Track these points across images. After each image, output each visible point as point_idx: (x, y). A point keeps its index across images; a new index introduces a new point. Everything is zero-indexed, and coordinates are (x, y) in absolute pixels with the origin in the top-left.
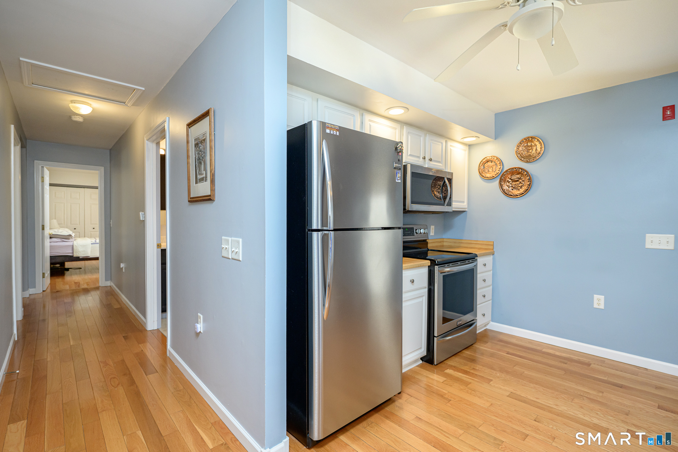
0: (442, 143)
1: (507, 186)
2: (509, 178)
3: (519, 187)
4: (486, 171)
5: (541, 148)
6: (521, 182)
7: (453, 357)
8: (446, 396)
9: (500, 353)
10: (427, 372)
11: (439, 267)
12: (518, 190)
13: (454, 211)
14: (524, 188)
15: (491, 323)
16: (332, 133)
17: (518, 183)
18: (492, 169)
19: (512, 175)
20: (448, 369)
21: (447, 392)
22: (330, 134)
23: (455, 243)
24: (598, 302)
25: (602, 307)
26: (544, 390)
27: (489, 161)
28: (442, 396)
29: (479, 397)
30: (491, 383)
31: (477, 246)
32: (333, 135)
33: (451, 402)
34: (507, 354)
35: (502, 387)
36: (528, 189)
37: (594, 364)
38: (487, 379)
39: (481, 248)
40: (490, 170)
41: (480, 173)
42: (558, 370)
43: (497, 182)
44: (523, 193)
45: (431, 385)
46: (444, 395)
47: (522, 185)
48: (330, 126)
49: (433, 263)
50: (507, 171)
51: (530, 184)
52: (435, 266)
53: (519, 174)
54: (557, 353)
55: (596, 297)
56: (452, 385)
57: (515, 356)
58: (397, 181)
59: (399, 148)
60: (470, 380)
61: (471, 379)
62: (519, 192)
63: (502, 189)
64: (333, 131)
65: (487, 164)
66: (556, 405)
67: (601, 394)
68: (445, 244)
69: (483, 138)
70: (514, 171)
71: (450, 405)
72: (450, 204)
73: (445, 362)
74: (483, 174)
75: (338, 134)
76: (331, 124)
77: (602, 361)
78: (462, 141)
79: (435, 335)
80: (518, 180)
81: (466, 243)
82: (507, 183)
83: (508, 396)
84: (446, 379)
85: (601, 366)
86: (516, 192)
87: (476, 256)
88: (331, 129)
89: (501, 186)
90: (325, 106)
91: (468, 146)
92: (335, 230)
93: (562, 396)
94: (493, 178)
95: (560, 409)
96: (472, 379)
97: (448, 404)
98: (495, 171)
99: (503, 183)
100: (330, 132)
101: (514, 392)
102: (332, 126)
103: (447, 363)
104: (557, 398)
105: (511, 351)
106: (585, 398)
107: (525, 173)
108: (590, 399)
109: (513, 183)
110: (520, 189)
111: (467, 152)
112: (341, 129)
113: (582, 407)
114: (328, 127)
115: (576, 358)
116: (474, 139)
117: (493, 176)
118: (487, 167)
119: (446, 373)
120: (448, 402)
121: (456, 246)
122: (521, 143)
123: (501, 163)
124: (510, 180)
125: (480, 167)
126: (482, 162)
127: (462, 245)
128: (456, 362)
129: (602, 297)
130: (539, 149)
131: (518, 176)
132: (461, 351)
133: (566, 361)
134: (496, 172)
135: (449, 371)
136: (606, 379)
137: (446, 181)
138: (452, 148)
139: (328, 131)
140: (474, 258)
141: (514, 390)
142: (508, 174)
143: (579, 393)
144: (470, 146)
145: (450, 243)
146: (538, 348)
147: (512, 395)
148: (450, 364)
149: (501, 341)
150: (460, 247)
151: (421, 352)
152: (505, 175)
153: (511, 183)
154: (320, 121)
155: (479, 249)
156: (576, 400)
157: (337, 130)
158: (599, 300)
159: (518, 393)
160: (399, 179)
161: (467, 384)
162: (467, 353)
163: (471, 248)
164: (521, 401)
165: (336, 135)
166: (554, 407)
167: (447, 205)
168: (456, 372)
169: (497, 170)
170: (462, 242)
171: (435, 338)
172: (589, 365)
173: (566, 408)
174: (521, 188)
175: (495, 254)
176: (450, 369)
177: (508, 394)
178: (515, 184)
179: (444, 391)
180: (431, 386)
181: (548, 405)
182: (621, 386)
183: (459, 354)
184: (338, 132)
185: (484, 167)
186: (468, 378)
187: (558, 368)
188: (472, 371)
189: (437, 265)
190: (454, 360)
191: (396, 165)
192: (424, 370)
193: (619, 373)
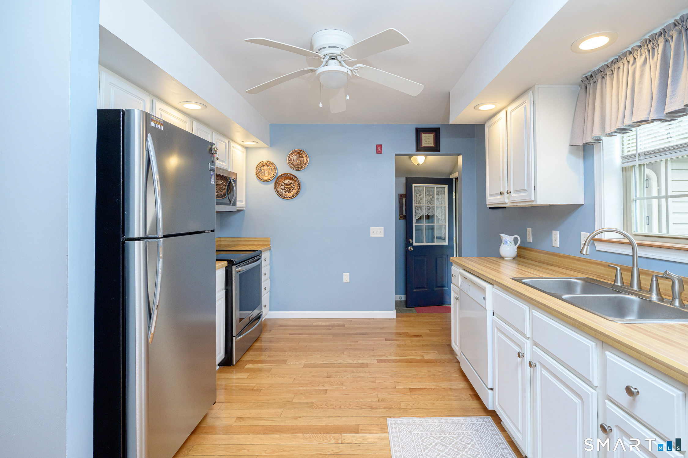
0: (226, 143)
1: (281, 189)
2: (282, 182)
3: (291, 190)
4: (263, 174)
5: (307, 160)
6: (292, 186)
7: (247, 352)
8: (256, 388)
9: (284, 336)
10: (228, 374)
11: (236, 267)
12: (290, 193)
13: (237, 210)
14: (295, 191)
15: (270, 312)
16: (157, 126)
17: (290, 187)
18: (268, 172)
19: (285, 180)
20: (246, 364)
21: (255, 385)
22: (155, 127)
23: (233, 241)
24: (346, 278)
25: (348, 281)
26: (324, 353)
27: (265, 165)
28: (252, 390)
29: (283, 377)
30: (287, 362)
31: (255, 243)
32: (158, 129)
33: (262, 391)
34: (290, 335)
35: (297, 362)
36: (297, 193)
37: (347, 324)
38: (283, 360)
39: (259, 244)
40: (266, 173)
41: (257, 175)
42: (328, 336)
43: (272, 185)
44: (294, 196)
45: (238, 384)
46: (254, 388)
47: (293, 189)
48: (155, 119)
49: (231, 263)
50: (281, 176)
51: (299, 188)
52: (233, 266)
53: (290, 179)
54: (323, 324)
55: (345, 274)
56: (256, 377)
57: (296, 335)
58: (212, 183)
59: (214, 150)
60: (270, 367)
61: (270, 365)
62: (291, 195)
63: (277, 191)
64: (158, 125)
65: (263, 167)
66: (336, 361)
67: (357, 343)
68: (222, 243)
69: (261, 144)
70: (287, 176)
71: (262, 394)
72: (234, 204)
73: (241, 359)
74: (260, 177)
75: (162, 129)
76: (156, 117)
77: (350, 320)
78: (242, 143)
79: (233, 335)
80: (290, 185)
81: (244, 240)
82: (281, 186)
83: (303, 368)
84: (249, 374)
85: (351, 324)
86: (289, 194)
87: (261, 252)
88: (156, 122)
89: (276, 188)
90: (110, 83)
91: (245, 148)
92: (164, 236)
93: (337, 353)
94: (269, 181)
95: (339, 363)
96: (272, 365)
97: (261, 394)
98: (270, 174)
99: (278, 186)
100: (155, 125)
101: (306, 362)
102: (157, 119)
103: (243, 359)
104: (335, 356)
105: (292, 332)
106: (350, 349)
107: (296, 179)
108: (352, 349)
109: (286, 187)
110: (292, 193)
111: (245, 154)
112: (165, 124)
113: (351, 356)
114: (153, 120)
115: (335, 323)
116: (254, 143)
117: (269, 179)
118: (263, 170)
119: (247, 369)
120: (259, 392)
121: (234, 244)
122: (291, 154)
123: (276, 168)
124: (283, 184)
125: (257, 170)
126: (259, 165)
127: (240, 243)
128: (251, 356)
129: (348, 274)
130: (305, 161)
131: (290, 181)
132: (252, 345)
133: (330, 328)
134: (271, 176)
135: (248, 366)
136: (356, 332)
137: (232, 181)
138: (234, 149)
139: (153, 124)
140: (259, 255)
141: (306, 361)
142: (282, 178)
143: (345, 347)
144: (247, 148)
145: (228, 241)
146: (310, 324)
147: (306, 366)
148: (247, 359)
149: (281, 326)
150: (238, 245)
151: (221, 357)
152: (279, 179)
153: (284, 186)
154: (143, 111)
155: (258, 246)
156: (346, 353)
157: (161, 124)
158: (346, 276)
159: (309, 362)
160: (213, 180)
161: (269, 371)
162: (257, 344)
163: (250, 245)
164: (313, 367)
165: (161, 130)
166: (335, 362)
167: (232, 205)
168: (255, 365)
169: (272, 174)
170: (241, 240)
171: (233, 338)
172: (344, 326)
173: (342, 361)
174: (292, 191)
175: (272, 249)
176: (248, 364)
177: (302, 366)
178: (288, 188)
179: (252, 385)
180: (238, 386)
181: (331, 363)
182: (365, 334)
183: (251, 348)
184: (162, 127)
185: (261, 170)
186: (268, 366)
187: (328, 334)
188: (268, 359)
189: (235, 265)
190: (248, 355)
191: (211, 166)
192: (225, 374)
193: (361, 326)
